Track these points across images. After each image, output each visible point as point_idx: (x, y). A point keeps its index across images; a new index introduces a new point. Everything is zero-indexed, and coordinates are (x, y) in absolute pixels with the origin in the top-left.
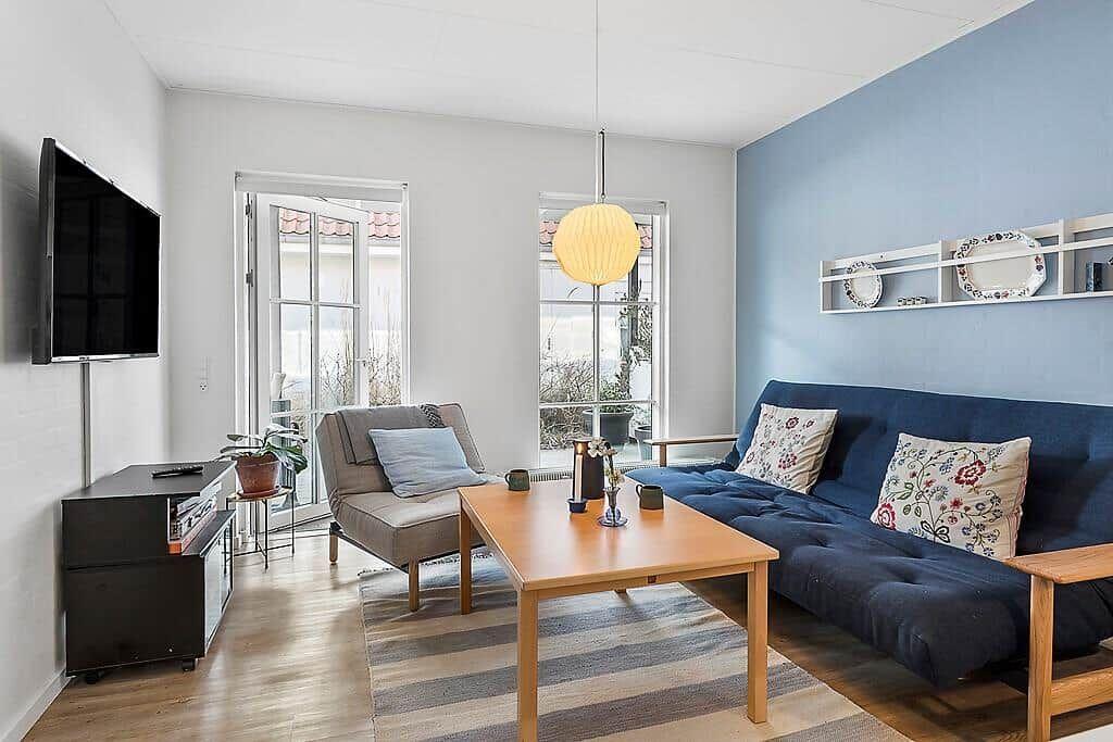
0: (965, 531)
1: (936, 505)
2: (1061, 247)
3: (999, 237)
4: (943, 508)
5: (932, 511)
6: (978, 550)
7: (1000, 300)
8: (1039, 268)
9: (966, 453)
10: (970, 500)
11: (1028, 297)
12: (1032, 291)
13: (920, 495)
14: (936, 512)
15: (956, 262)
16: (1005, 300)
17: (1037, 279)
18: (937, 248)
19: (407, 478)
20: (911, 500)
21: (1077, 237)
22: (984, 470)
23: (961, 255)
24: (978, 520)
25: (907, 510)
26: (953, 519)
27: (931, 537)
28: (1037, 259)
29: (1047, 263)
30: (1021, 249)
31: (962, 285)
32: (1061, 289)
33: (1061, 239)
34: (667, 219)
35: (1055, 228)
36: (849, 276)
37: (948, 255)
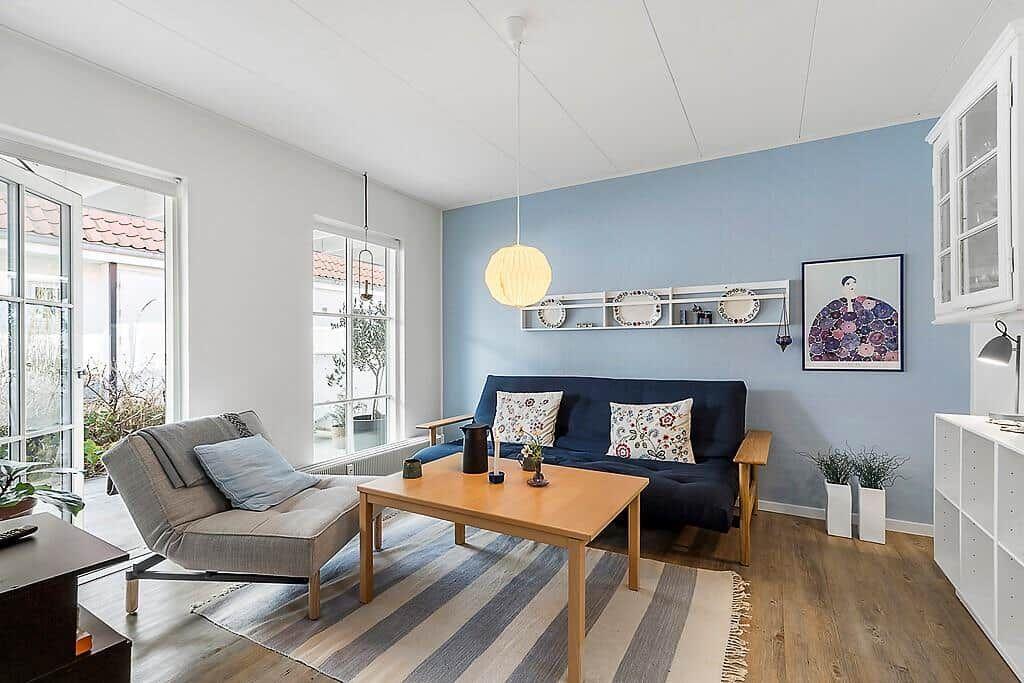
0: (674, 451)
1: (655, 441)
2: (671, 301)
3: (639, 293)
4: (659, 441)
5: (653, 443)
6: (681, 460)
7: (637, 327)
8: (658, 311)
9: (659, 410)
10: (672, 434)
11: (651, 326)
12: (653, 323)
13: (642, 437)
14: (656, 444)
15: (614, 304)
16: (640, 327)
17: (657, 316)
18: (602, 295)
19: (254, 491)
20: (638, 439)
21: (675, 297)
22: (674, 418)
23: (617, 301)
24: (679, 445)
25: (637, 446)
26: (667, 446)
27: (653, 458)
28: (658, 306)
29: (663, 309)
30: (650, 300)
31: (615, 317)
32: (671, 322)
33: (670, 297)
34: (402, 253)
35: (668, 291)
36: (542, 308)
37: (609, 300)
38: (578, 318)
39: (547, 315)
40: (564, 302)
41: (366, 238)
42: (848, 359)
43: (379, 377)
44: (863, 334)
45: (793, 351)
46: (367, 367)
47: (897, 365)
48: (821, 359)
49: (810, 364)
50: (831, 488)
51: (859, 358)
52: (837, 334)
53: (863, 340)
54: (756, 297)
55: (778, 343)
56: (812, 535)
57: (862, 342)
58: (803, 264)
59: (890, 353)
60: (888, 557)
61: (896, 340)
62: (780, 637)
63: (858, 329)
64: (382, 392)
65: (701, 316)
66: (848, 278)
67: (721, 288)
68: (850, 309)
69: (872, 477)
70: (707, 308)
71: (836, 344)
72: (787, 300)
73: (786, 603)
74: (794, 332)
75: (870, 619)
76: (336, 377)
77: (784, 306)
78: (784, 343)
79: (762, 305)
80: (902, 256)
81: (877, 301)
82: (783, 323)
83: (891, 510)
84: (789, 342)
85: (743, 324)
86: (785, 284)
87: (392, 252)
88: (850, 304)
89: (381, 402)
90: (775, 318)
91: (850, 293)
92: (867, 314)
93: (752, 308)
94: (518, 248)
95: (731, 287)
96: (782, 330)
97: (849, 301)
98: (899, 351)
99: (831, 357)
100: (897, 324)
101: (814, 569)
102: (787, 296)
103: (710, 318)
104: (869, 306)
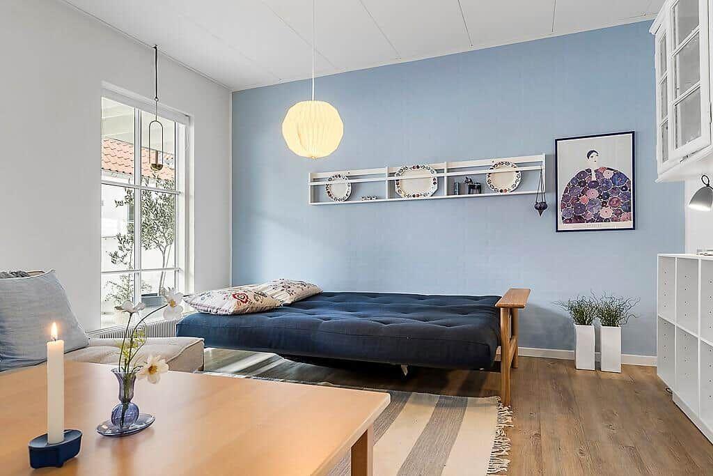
2: (445, 174)
3: (418, 167)
7: (416, 198)
8: (435, 183)
11: (428, 197)
12: (431, 194)
15: (395, 178)
16: (419, 198)
17: (434, 188)
18: (385, 171)
21: (449, 170)
23: (398, 175)
28: (434, 179)
29: (438, 181)
30: (427, 173)
31: (397, 190)
32: (446, 193)
33: (445, 171)
34: (192, 129)
35: (443, 166)
36: (329, 183)
37: (391, 174)
38: (364, 191)
39: (333, 190)
40: (350, 177)
41: (156, 110)
42: (592, 221)
43: (166, 255)
44: (604, 199)
45: (548, 214)
46: (153, 245)
47: (630, 224)
48: (571, 221)
49: (562, 226)
50: (579, 328)
51: (601, 220)
52: (584, 200)
53: (604, 204)
54: (518, 169)
55: (536, 208)
56: (563, 370)
57: (603, 206)
58: (556, 140)
59: (625, 215)
60: (624, 382)
61: (629, 203)
62: (538, 435)
63: (600, 195)
64: (171, 264)
65: (472, 187)
66: (592, 152)
67: (489, 162)
68: (594, 178)
69: (611, 318)
70: (476, 180)
71: (582, 208)
72: (544, 171)
73: (542, 413)
74: (550, 199)
75: (607, 418)
76: (120, 254)
77: (541, 176)
78: (541, 208)
79: (524, 176)
80: (633, 133)
81: (615, 171)
82: (540, 191)
83: (626, 347)
84: (545, 207)
85: (508, 193)
86: (542, 158)
87: (182, 127)
88: (594, 174)
89: (170, 275)
90: (534, 187)
91: (593, 164)
92: (607, 182)
93: (515, 177)
94: (313, 103)
95: (497, 161)
96: (540, 196)
97: (593, 172)
98: (632, 212)
99: (579, 219)
100: (630, 190)
101: (565, 391)
102: (544, 167)
103: (479, 188)
104: (608, 175)
